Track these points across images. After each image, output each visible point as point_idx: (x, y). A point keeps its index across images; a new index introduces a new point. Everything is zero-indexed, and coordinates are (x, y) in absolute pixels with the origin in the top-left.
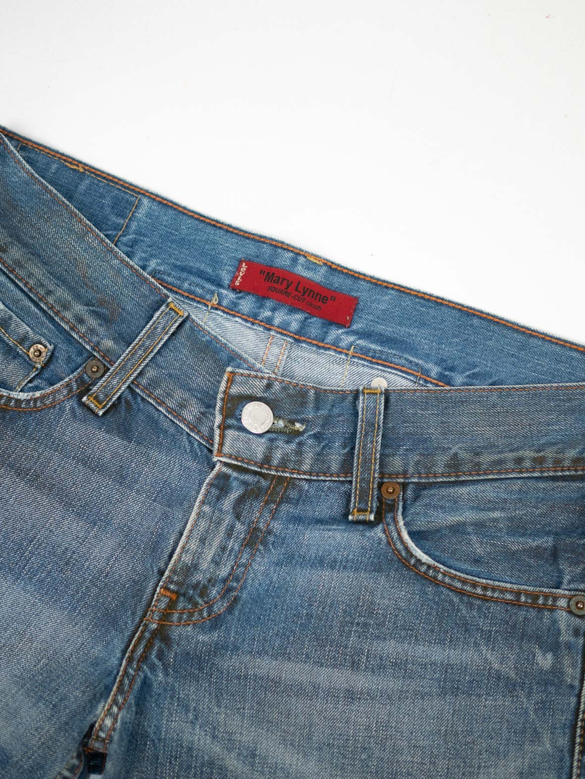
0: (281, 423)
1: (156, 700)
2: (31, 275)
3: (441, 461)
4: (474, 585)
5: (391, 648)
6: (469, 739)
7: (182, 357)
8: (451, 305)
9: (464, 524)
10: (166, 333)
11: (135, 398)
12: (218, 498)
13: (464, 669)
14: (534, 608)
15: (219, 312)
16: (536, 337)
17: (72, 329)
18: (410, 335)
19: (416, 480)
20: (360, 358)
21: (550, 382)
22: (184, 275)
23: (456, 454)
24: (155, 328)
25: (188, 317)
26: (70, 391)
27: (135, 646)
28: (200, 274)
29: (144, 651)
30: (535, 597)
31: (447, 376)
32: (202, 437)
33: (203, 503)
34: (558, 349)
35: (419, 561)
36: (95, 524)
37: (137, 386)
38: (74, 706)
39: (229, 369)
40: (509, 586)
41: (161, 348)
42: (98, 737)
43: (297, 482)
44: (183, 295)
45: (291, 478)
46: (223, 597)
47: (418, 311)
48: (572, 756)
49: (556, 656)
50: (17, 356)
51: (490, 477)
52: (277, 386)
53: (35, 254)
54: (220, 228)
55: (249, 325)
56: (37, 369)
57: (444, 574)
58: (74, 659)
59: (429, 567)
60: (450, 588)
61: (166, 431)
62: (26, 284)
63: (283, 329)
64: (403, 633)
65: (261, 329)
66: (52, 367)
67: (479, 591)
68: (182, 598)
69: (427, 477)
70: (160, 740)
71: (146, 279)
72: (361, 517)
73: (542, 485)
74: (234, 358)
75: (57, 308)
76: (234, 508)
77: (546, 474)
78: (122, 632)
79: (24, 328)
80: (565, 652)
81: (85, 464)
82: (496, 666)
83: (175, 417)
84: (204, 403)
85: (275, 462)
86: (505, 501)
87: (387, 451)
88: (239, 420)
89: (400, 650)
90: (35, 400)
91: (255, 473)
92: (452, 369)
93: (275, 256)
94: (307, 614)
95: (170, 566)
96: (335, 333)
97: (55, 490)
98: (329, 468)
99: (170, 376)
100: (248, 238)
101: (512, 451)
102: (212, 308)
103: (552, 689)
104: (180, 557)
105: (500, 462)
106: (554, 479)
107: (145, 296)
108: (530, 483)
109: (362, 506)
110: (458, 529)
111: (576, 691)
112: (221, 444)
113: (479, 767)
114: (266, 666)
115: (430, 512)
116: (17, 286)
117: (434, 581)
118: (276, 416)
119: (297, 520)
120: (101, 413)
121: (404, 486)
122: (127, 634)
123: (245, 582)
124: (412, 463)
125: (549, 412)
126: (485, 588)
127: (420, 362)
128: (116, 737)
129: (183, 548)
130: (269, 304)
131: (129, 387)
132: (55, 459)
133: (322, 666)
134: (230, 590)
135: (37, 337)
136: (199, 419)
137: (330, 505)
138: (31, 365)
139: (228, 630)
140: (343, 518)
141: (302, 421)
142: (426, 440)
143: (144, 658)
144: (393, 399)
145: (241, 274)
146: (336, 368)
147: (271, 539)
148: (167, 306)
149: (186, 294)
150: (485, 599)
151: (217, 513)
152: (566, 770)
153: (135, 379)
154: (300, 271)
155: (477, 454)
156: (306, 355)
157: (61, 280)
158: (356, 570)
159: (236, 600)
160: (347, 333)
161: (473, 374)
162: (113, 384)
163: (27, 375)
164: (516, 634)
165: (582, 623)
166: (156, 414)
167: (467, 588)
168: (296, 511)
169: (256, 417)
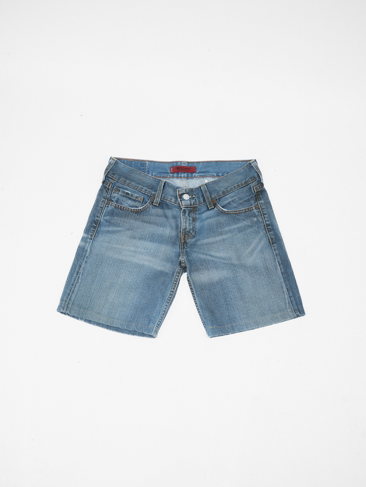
0: (191, 197)
1: (190, 253)
2: (132, 185)
3: (221, 193)
4: (237, 211)
5: (227, 229)
6: (248, 238)
7: (167, 189)
9: (230, 202)
10: (162, 186)
11: (162, 201)
12: (185, 214)
13: (241, 227)
14: (249, 211)
15: (171, 178)
17: (145, 192)
18: (208, 170)
19: (218, 198)
20: (200, 177)
22: (161, 174)
23: (223, 191)
24: (160, 186)
25: (166, 182)
26: (150, 203)
27: (181, 246)
28: (164, 173)
29: (183, 246)
30: (249, 209)
32: (177, 204)
33: (183, 216)
35: (225, 211)
36: (164, 227)
37: (162, 199)
38: (175, 261)
39: (178, 190)
40: (243, 209)
41: (163, 189)
42: (183, 263)
43: (197, 207)
46: (193, 232)
49: (257, 218)
50: (136, 201)
51: (231, 192)
52: (187, 190)
53: (132, 180)
55: (177, 179)
56: (142, 202)
57: (231, 212)
58: (171, 254)
59: (227, 211)
60: (233, 214)
61: (170, 205)
62: (132, 187)
63: (184, 177)
64: (228, 225)
65: (180, 179)
66: (144, 201)
67: (238, 212)
68: (186, 235)
69: (220, 197)
70: (194, 259)
72: (211, 208)
73: (241, 189)
75: (141, 189)
76: (188, 215)
77: (241, 187)
78: (177, 245)
79: (136, 195)
80: (258, 216)
81: (158, 216)
82: (247, 224)
83: (170, 202)
84: (175, 198)
85: (192, 204)
86: (236, 195)
87: (211, 195)
88: (183, 199)
89: (229, 228)
90: (144, 208)
91: (190, 207)
92: (218, 173)
93: (177, 164)
94: (210, 228)
95: (182, 229)
96: (194, 174)
97: (154, 223)
98: (202, 202)
99: (166, 194)
100: (170, 163)
101: (233, 186)
102: (169, 178)
103: (258, 224)
104: (183, 227)
105: (232, 188)
107: (157, 181)
108: (238, 190)
109: (211, 206)
111: (263, 222)
112: (182, 204)
113: (252, 242)
114: (206, 241)
115: (223, 202)
117: (229, 214)
118: (189, 196)
119: (200, 214)
120: (158, 205)
121: (216, 200)
122: (179, 245)
123: (196, 227)
124: (216, 195)
125: (236, 176)
126: (239, 211)
127: (212, 174)
128: (186, 260)
129: (183, 225)
130: (180, 173)
131: (160, 199)
132: (152, 217)
134: (194, 230)
135: (139, 196)
136: (176, 201)
137: (205, 208)
138: (140, 202)
139: (197, 237)
140: (208, 209)
141: (194, 195)
142: (216, 190)
143: (184, 248)
144: (207, 185)
145: (172, 170)
147: (197, 219)
148: (161, 181)
149: (163, 177)
150: (240, 213)
151: (186, 217)
154: (183, 165)
155: (227, 189)
156: (190, 180)
157: (139, 184)
158: (215, 217)
159: (196, 231)
160: (196, 174)
161: (223, 173)
162: (158, 200)
163: (140, 204)
164: (248, 217)
165: (259, 210)
166: (167, 203)
167: (236, 212)
168: (199, 212)
169: (186, 197)
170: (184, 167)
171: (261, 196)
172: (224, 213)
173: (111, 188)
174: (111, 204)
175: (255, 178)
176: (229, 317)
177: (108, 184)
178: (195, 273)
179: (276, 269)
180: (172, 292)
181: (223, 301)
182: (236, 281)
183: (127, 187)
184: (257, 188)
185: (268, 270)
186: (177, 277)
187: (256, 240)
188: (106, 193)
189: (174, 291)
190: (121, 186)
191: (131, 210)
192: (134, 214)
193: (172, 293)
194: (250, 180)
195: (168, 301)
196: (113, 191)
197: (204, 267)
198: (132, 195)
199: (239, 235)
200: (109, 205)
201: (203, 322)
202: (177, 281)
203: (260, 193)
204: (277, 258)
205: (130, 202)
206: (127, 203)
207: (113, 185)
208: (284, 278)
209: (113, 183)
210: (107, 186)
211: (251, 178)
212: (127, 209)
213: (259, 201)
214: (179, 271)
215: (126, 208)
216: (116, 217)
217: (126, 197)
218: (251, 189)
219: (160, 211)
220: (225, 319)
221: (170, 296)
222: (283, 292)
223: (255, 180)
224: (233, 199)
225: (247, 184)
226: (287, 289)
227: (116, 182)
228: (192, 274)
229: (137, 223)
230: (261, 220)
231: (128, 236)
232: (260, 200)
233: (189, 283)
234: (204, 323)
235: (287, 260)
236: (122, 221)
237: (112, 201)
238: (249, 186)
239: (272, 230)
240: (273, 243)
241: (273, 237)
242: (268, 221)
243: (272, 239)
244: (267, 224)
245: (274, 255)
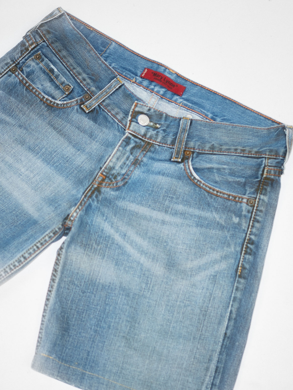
0: (152, 124)
1: (93, 211)
2: (68, 61)
3: (208, 146)
4: (214, 190)
5: (180, 207)
6: (204, 243)
7: (120, 96)
8: (219, 94)
9: (213, 168)
10: (115, 88)
11: (100, 109)
12: (125, 146)
13: (206, 219)
14: (234, 201)
15: (135, 84)
16: (249, 110)
17: (81, 82)
18: (203, 102)
19: (197, 151)
20: (183, 107)
21: (252, 125)
22: (124, 70)
23: (213, 144)
24: (111, 86)
25: (123, 84)
26: (77, 103)
28: (130, 71)
29: (91, 194)
30: (235, 197)
31: (214, 118)
32: (123, 125)
33: (120, 146)
34: (256, 115)
35: (195, 178)
36: (79, 150)
37: (102, 105)
38: (63, 208)
39: (136, 102)
40: (226, 192)
41: (112, 93)
42: (70, 219)
43: (155, 145)
44: (123, 77)
45: (153, 143)
46: (122, 180)
47: (207, 95)
48: (241, 254)
49: (240, 219)
50: (60, 89)
51: (225, 153)
52: (152, 110)
53: (71, 55)
54: (140, 56)
55: (145, 90)
56: (66, 94)
57: (203, 184)
58: (65, 194)
59: (198, 181)
60: (205, 190)
61: (110, 122)
62: (66, 64)
63: (157, 93)
64: (185, 203)
65: (149, 92)
66: (72, 94)
67: (215, 192)
68: (107, 178)
69: (202, 151)
70: (92, 225)
71: (110, 69)
72: (176, 160)
73: (243, 158)
74: (138, 99)
75: (77, 74)
76: (131, 150)
77: (245, 155)
78: (84, 186)
79: (63, 79)
80: (243, 218)
81: (79, 129)
82: (218, 219)
83: (114, 117)
84: (125, 114)
85: (148, 136)
86: (229, 163)
87: (189, 140)
88: (137, 120)
89: (183, 209)
90: (64, 104)
91: (140, 139)
92: (216, 116)
93: (158, 68)
94: (152, 190)
95: (105, 166)
96: (176, 97)
97: (66, 137)
98: (167, 142)
99: (114, 103)
100: (149, 61)
101: (234, 146)
102: (133, 82)
103: (237, 230)
104: (109, 163)
105: (229, 149)
106: (248, 157)
107: (109, 74)
108: (239, 157)
109: (177, 156)
110: (210, 170)
111: (246, 232)
112: (129, 127)
113: (207, 253)
114: (133, 207)
115: (202, 162)
116: (63, 64)
117: (199, 187)
118: (151, 121)
119: (153, 159)
120: (87, 112)
121: (193, 153)
122: (86, 187)
123: (131, 177)
124: (197, 145)
125: (249, 135)
126: (217, 192)
127: (205, 112)
128: (77, 219)
129: (110, 160)
130: (154, 84)
131: (98, 105)
132: (68, 126)
133: (154, 210)
134: (125, 179)
135: (68, 83)
136: (122, 119)
137: (166, 155)
138: (64, 93)
139: (122, 192)
140: (170, 160)
141: (159, 124)
142: (203, 138)
143: (90, 197)
144: (193, 122)
145: (145, 73)
146: (175, 110)
147: (142, 163)
148: (117, 79)
149: (124, 77)
150: (217, 196)
151: (124, 151)
152: (238, 259)
153: (101, 102)
154: (166, 74)
155: (221, 146)
156: (164, 103)
157: (79, 65)
158: (172, 177)
159: (127, 182)
160: (180, 98)
161: (224, 119)
162: (93, 103)
163: (63, 96)
164: (227, 210)
165: (251, 209)
166: (107, 116)
167: (211, 191)
168: (153, 155)
169: (143, 120)
170: (166, 77)
171: (269, 189)
172: (191, 180)
173: (32, 50)
174: (17, 73)
175: (277, 154)
176: (88, 355)
177: (30, 42)
178: (78, 248)
179: (219, 323)
180: (25, 258)
181: (94, 322)
182: (137, 303)
183: (58, 61)
184: (270, 172)
185: (204, 315)
186: (47, 238)
187: (216, 255)
188: (20, 55)
189: (29, 258)
190: (50, 56)
191: (42, 97)
192: (43, 107)
193: (22, 259)
194: (267, 153)
195: (8, 270)
196: (33, 57)
197: (99, 247)
198: (57, 77)
199: (195, 229)
200: (13, 73)
201: (39, 337)
202: (43, 245)
203: (270, 182)
204: (232, 305)
205: (48, 85)
206: (42, 85)
207: (38, 47)
208: (224, 346)
209: (38, 45)
210: (27, 44)
211: (271, 151)
212: (37, 93)
213: (261, 194)
214: (57, 230)
215: (36, 91)
216: (13, 97)
217: (48, 74)
218: (259, 168)
219: (87, 123)
220: (80, 355)
221: (17, 264)
222: (207, 369)
223: (275, 159)
224: (220, 166)
225: (258, 155)
226: (217, 367)
227: (46, 45)
228: (73, 247)
229: (40, 122)
230: (244, 226)
231: (14, 137)
232: (264, 195)
233: (57, 259)
234: (39, 340)
236: (19, 109)
237: (22, 71)
238: (260, 160)
239: (253, 253)
240: (240, 276)
241: (247, 266)
242: (256, 235)
243: (244, 268)
244: (250, 239)
245: (231, 296)
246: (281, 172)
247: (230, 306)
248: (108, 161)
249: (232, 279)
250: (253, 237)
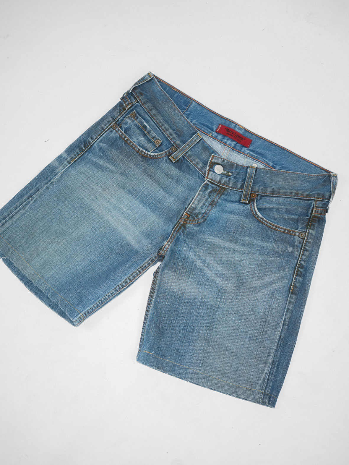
0: (225, 172)
1: (180, 243)
2: (158, 119)
3: (269, 190)
4: (273, 226)
5: (247, 239)
6: (265, 267)
7: (199, 149)
8: (279, 146)
9: (273, 208)
10: (196, 142)
11: (184, 159)
12: (205, 190)
13: (267, 248)
14: (289, 234)
15: (211, 138)
16: (302, 159)
17: (168, 137)
18: (266, 153)
19: (261, 194)
20: (250, 157)
21: (304, 172)
22: (202, 126)
23: (273, 189)
24: (193, 140)
25: (202, 138)
26: (166, 154)
27: (176, 228)
28: (207, 126)
29: (178, 229)
30: (290, 231)
31: (274, 166)
32: (202, 173)
33: (200, 191)
34: (308, 163)
35: (258, 216)
36: (168, 193)
37: (185, 156)
38: (157, 241)
39: (213, 154)
40: (283, 227)
41: (193, 146)
42: (163, 250)
43: (227, 189)
44: (201, 132)
45: (226, 188)
46: (202, 218)
47: (269, 146)
48: (293, 276)
49: (293, 248)
50: (151, 142)
51: (282, 196)
52: (226, 161)
53: (160, 113)
54: (215, 114)
55: (220, 143)
56: (157, 147)
57: (265, 221)
58: (158, 229)
59: (261, 218)
60: (266, 225)
61: (192, 170)
62: (156, 121)
63: (229, 146)
64: (251, 236)
65: (223, 145)
66: (161, 147)
68: (191, 217)
69: (264, 194)
70: (180, 254)
71: (192, 126)
72: (244, 202)
73: (297, 200)
74: (214, 152)
75: (165, 130)
76: (209, 194)
77: (298, 198)
78: (173, 223)
79: (154, 134)
80: (296, 247)
81: (167, 176)
82: (276, 249)
83: (195, 166)
84: (204, 163)
85: (222, 183)
86: (285, 204)
87: (254, 185)
88: (214, 169)
89: (250, 240)
90: (155, 156)
91: (216, 185)
92: (276, 164)
93: (230, 124)
94: (225, 226)
95: (189, 207)
96: (244, 149)
97: (158, 182)
98: (237, 187)
99: (195, 154)
100: (223, 118)
101: (290, 190)
102: (210, 137)
103: (291, 257)
104: (192, 205)
105: (286, 192)
106: (300, 199)
107: (191, 130)
108: (293, 199)
109: (245, 199)
110: (271, 209)
111: (297, 259)
112: (208, 175)
113: (267, 275)
114: (211, 239)
115: (264, 203)
116: (153, 121)
117: (262, 223)
118: (224, 170)
119: (226, 200)
120: (174, 162)
121: (258, 195)
122: (174, 224)
123: (209, 215)
124: (261, 189)
125: (302, 181)
126: (276, 227)
127: (267, 161)
128: (169, 250)
129: (193, 202)
130: (226, 138)
131: (183, 156)
132: (159, 173)
133: (227, 241)
134: (204, 216)
135: (158, 138)
136: (202, 168)
137: (236, 197)
138: (155, 145)
139: (202, 227)
140: (239, 202)
141: (231, 172)
142: (265, 183)
143: (178, 231)
144: (258, 170)
145: (219, 128)
146: (243, 159)
147: (218, 204)
148: (197, 134)
149: (202, 132)
150: (276, 230)
151: (204, 194)
152: (291, 280)
153: (185, 154)
154: (237, 130)
155: (280, 189)
156: (235, 154)
157: (167, 122)
158: (241, 216)
159: (206, 219)
160: (248, 150)
161: (282, 167)
162: (178, 154)
163: (154, 148)
164: (283, 241)
165: (302, 240)
166: (190, 165)
167: (271, 226)
168: (226, 197)
169: (218, 169)
170: (236, 132)
171: (316, 225)
172: (255, 218)
173: (128, 109)
174: (117, 129)
175: (323, 197)
176: (178, 352)
177: (127, 103)
178: (170, 272)
179: (276, 328)
181: (182, 327)
182: (214, 313)
183: (149, 119)
184: (318, 211)
185: (265, 322)
186: (146, 264)
187: (274, 277)
188: (119, 114)
190: (143, 114)
191: (137, 150)
192: (139, 158)
193: (128, 281)
194: (316, 196)
196: (129, 115)
197: (185, 271)
198: (149, 132)
199: (257, 257)
200: (114, 130)
201: (141, 338)
202: (144, 270)
203: (317, 219)
204: (286, 315)
205: (142, 139)
206: (137, 139)
207: (133, 107)
208: (279, 345)
209: (133, 105)
210: (124, 105)
211: (319, 194)
212: (134, 146)
213: (310, 229)
214: (154, 258)
215: (133, 144)
216: (115, 149)
217: (142, 130)
218: (309, 208)
219: (174, 171)
220: (172, 351)
222: (266, 362)
223: (322, 201)
224: (279, 206)
225: (309, 198)
226: (274, 361)
227: (139, 105)
228: (166, 271)
229: (137, 170)
230: (296, 254)
231: (116, 182)
232: (312, 229)
233: (154, 280)
234: (142, 340)
235: (297, 326)
236: (120, 159)
237: (121, 127)
238: (310, 202)
239: (302, 275)
240: (292, 293)
241: (298, 285)
242: (305, 261)
243: (295, 286)
244: (300, 264)
245: (285, 308)
246: (326, 211)
247: (284, 315)
248: (192, 203)
249: (286, 295)
250: (303, 263)
